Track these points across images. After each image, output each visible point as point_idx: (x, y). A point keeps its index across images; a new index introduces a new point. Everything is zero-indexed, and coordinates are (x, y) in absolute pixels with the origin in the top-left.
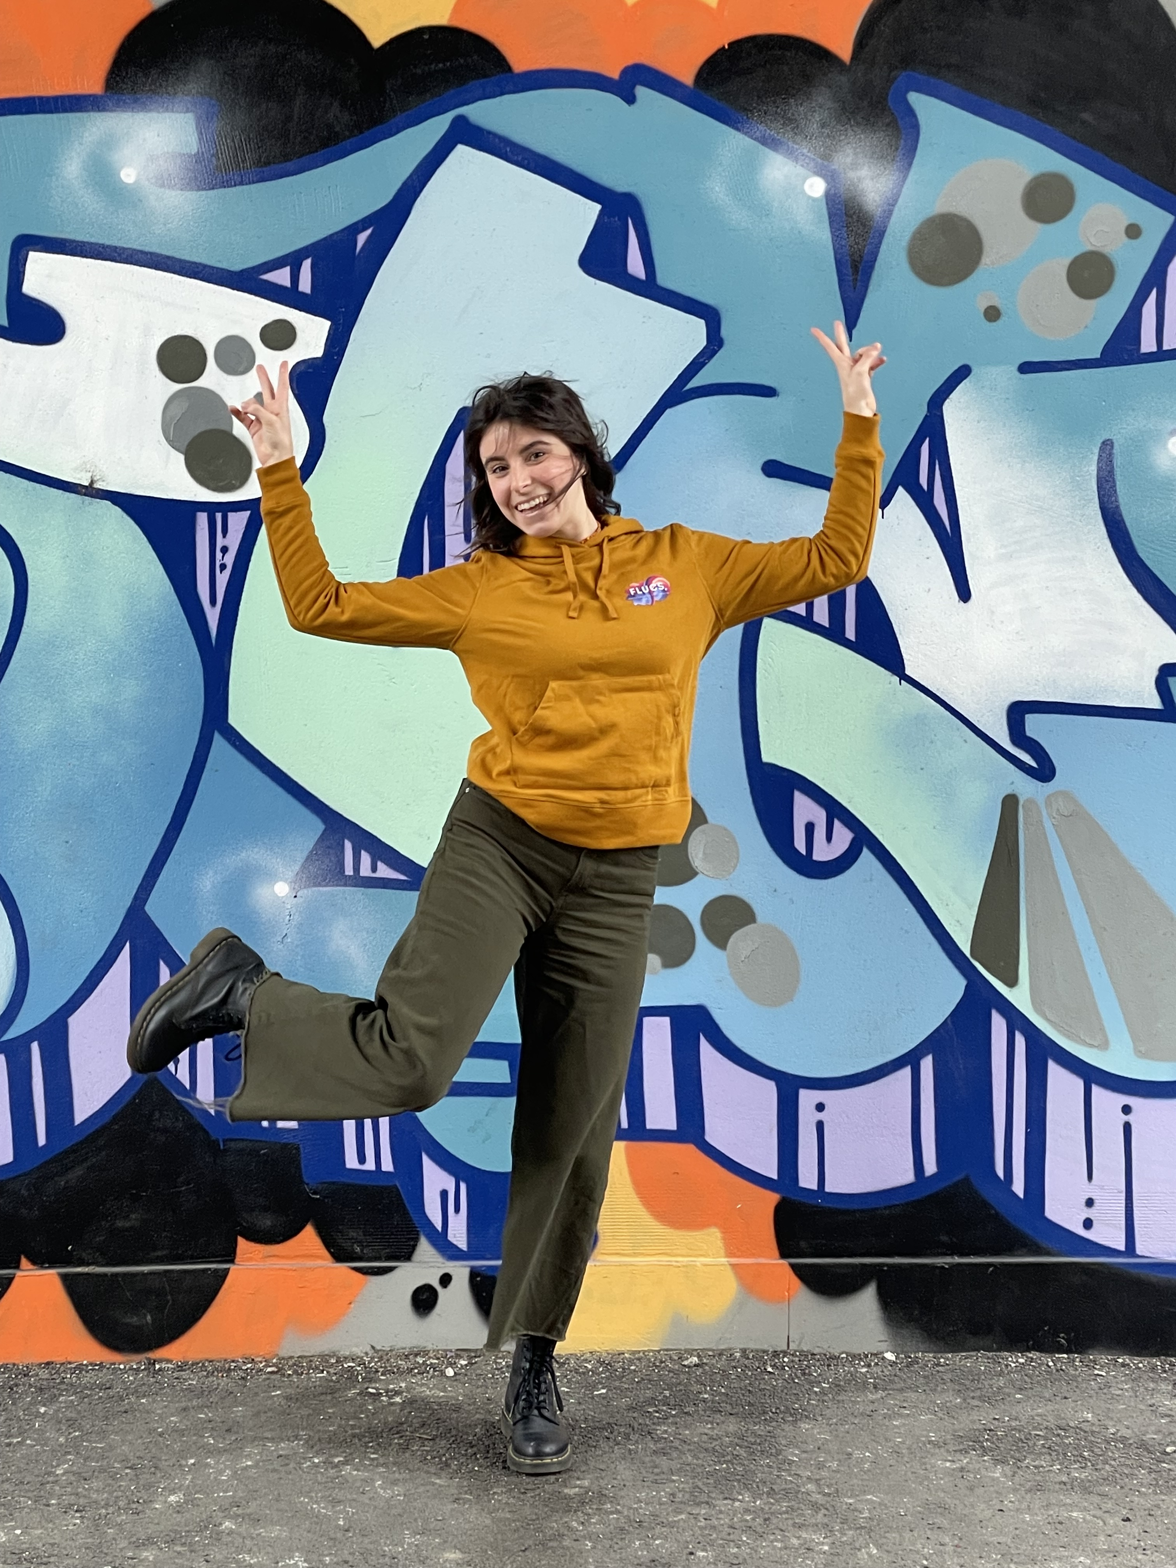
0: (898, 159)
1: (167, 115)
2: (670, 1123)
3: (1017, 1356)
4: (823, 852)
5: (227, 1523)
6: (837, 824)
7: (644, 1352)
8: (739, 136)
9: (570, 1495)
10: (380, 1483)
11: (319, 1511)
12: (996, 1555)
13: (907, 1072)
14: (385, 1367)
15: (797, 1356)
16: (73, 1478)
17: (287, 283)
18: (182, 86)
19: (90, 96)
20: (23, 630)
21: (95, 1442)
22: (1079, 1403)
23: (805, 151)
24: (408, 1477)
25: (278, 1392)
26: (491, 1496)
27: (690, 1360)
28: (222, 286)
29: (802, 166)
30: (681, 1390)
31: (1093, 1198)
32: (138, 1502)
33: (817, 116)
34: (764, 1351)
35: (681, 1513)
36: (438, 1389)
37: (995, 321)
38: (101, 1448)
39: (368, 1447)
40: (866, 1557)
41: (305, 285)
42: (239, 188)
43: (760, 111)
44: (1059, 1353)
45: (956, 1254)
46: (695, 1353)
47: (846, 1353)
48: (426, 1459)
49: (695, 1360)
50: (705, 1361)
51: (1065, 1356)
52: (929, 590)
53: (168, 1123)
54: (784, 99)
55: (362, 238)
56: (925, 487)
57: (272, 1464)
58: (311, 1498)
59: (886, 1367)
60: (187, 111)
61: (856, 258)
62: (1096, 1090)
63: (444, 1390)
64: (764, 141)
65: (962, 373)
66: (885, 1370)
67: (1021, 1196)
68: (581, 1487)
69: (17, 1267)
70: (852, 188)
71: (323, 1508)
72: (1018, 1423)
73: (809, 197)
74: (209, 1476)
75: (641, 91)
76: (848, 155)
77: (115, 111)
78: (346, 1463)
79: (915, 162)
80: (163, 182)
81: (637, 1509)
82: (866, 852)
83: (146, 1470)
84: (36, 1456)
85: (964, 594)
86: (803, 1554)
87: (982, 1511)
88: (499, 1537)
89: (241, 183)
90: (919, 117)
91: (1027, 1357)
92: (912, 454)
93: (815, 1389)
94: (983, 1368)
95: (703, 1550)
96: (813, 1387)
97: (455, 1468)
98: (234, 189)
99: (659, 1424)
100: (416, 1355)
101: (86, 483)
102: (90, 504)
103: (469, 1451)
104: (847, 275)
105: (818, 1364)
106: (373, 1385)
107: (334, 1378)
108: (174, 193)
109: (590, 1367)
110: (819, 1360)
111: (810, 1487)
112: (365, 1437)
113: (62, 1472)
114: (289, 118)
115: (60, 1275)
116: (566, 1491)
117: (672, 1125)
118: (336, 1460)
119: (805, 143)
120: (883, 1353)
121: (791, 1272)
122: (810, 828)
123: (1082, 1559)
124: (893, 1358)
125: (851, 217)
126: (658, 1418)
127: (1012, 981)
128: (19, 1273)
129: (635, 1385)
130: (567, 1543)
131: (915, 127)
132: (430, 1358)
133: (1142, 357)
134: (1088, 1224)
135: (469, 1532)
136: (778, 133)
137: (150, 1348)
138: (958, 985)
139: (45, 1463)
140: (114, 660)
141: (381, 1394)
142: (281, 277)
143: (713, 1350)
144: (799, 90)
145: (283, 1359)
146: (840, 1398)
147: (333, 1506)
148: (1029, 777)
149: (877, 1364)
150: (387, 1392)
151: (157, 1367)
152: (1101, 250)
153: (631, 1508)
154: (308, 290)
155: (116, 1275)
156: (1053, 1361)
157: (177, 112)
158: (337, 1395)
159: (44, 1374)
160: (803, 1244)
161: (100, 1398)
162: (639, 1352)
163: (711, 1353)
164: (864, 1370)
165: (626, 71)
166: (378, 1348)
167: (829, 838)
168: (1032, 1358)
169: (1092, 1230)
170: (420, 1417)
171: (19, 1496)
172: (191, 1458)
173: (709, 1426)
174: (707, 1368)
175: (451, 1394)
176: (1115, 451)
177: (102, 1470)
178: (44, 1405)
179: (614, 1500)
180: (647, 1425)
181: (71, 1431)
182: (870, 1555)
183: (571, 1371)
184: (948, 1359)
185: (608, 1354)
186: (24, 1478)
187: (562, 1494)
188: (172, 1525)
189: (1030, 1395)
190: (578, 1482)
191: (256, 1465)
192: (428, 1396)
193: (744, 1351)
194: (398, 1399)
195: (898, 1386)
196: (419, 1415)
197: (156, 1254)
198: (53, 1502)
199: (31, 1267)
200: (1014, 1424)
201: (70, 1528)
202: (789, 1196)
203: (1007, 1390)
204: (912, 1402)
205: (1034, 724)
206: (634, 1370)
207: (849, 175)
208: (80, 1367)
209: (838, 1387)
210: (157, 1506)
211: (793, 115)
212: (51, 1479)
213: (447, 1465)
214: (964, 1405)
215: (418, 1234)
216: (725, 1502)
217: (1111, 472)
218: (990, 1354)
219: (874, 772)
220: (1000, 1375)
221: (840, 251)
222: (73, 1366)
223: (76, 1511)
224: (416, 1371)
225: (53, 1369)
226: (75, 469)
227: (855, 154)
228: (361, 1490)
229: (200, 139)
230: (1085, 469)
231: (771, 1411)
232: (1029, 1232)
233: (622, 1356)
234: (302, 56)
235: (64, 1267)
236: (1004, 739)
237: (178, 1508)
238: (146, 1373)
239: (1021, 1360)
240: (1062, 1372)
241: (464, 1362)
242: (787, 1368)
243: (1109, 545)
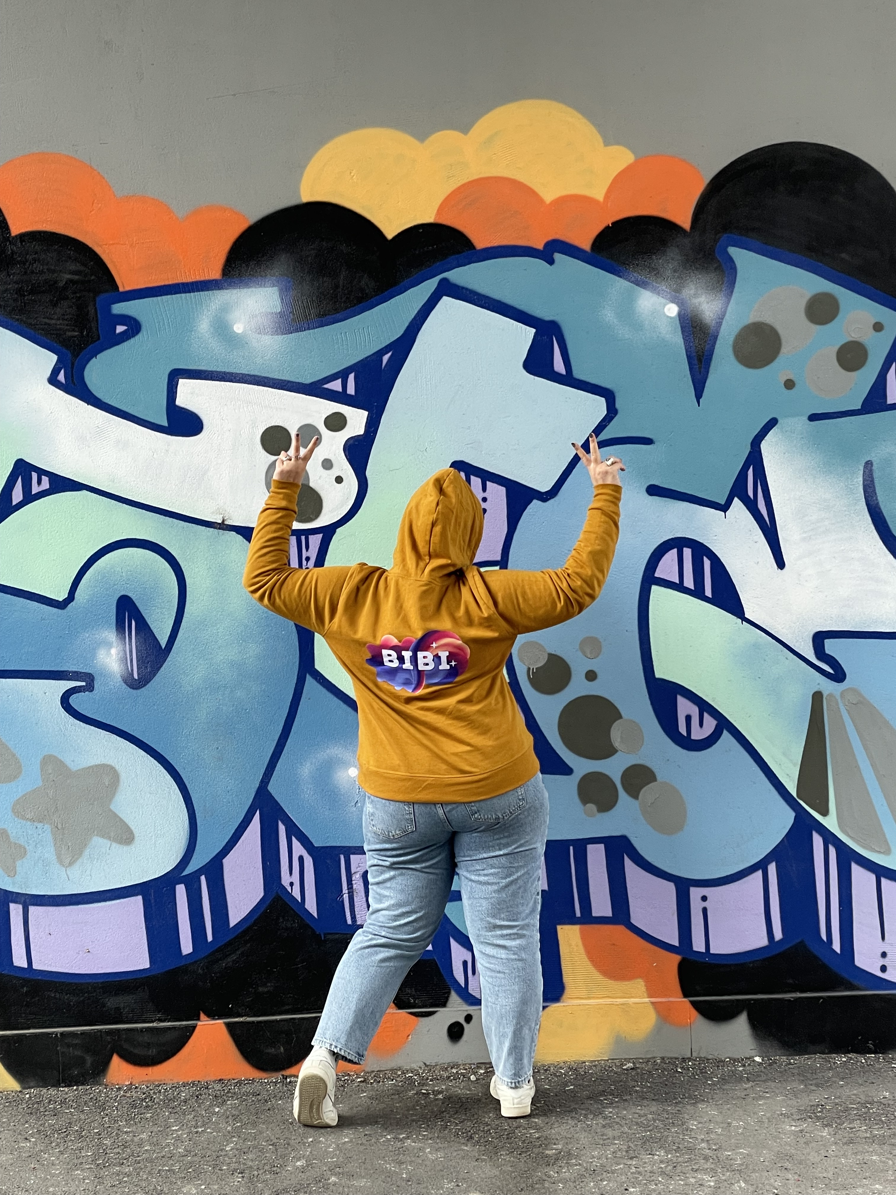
0: (724, 289)
1: (260, 289)
2: (608, 912)
3: (841, 1057)
4: (698, 734)
5: (333, 1178)
6: (706, 715)
7: (598, 1061)
8: (621, 280)
9: (549, 1155)
10: (429, 1150)
11: (390, 1169)
12: (822, 1185)
13: (759, 873)
14: (432, 1076)
15: (697, 1061)
16: (237, 1153)
17: (340, 389)
18: (269, 271)
19: (213, 280)
20: (185, 615)
21: (251, 1129)
22: (881, 1086)
23: (664, 288)
24: (447, 1145)
25: (365, 1094)
26: (499, 1157)
27: (628, 1065)
28: (299, 393)
29: (663, 297)
30: (622, 1085)
31: (886, 951)
32: (277, 1166)
33: (670, 265)
34: (676, 1058)
35: (619, 1164)
36: (466, 1089)
37: (791, 389)
38: (254, 1133)
39: (421, 1128)
40: (738, 1189)
41: (351, 390)
42: (307, 332)
43: (634, 264)
44: (868, 1054)
45: (797, 991)
46: (631, 1061)
47: (729, 1058)
48: (458, 1134)
49: (631, 1065)
50: (637, 1066)
51: (873, 1055)
52: (758, 562)
53: (289, 925)
54: (649, 256)
55: (386, 358)
56: (752, 497)
57: (361, 1140)
58: (386, 1161)
59: (756, 1066)
60: (273, 286)
61: (700, 353)
62: (884, 881)
63: (470, 1090)
64: (637, 283)
65: (772, 423)
66: (755, 1068)
67: (839, 951)
68: (557, 1150)
69: (198, 1019)
70: (695, 309)
71: (393, 1167)
72: (840, 1100)
73: (668, 317)
74: (322, 1149)
75: (557, 256)
76: (691, 289)
77: (229, 289)
78: (408, 1138)
79: (736, 290)
80: (260, 331)
81: (592, 1162)
82: (725, 732)
83: (282, 1147)
84: (214, 1139)
85: (781, 564)
86: (698, 1187)
87: (814, 1157)
88: (504, 1183)
89: (309, 329)
90: (736, 263)
91: (848, 1057)
92: (742, 476)
93: (709, 1082)
94: (818, 1065)
95: (633, 1188)
96: (707, 1080)
97: (477, 1139)
98: (304, 333)
99: (607, 1108)
100: (452, 1068)
101: (220, 522)
102: (223, 534)
103: (486, 1128)
104: (695, 365)
105: (711, 1065)
106: (425, 1088)
107: (400, 1084)
108: (267, 337)
109: (563, 1072)
110: (711, 1063)
111: (703, 1145)
112: (419, 1121)
113: (230, 1149)
114: (337, 287)
115: (226, 1024)
116: (547, 1152)
117: (609, 913)
118: (401, 1137)
119: (663, 283)
120: (753, 1057)
121: (691, 1006)
122: (688, 718)
123: (877, 1186)
124: (760, 1061)
125: (696, 328)
126: (607, 1103)
127: (825, 812)
128: (199, 1023)
129: (592, 1083)
130: (547, 1185)
131: (733, 269)
132: (461, 1069)
133: (888, 406)
134: (884, 969)
135: (485, 1180)
136: (646, 278)
137: (283, 1068)
138: (788, 817)
139: (219, 1143)
140: (242, 632)
141: (430, 1093)
142: (336, 386)
143: (642, 1059)
144: (659, 250)
145: (368, 1073)
146: (724, 1087)
147: (399, 1166)
148: (829, 680)
149: (749, 1065)
150: (433, 1092)
151: (288, 1080)
152: (858, 340)
153: (588, 1162)
154: (353, 393)
155: (260, 1022)
156: (865, 1059)
157: (267, 287)
158: (401, 1095)
159: (218, 1087)
160: (698, 988)
161: (253, 1101)
162: (595, 1061)
163: (641, 1061)
164: (741, 1069)
165: (548, 244)
166: (428, 1064)
167: (701, 724)
168: (851, 1058)
169: (887, 972)
170: (455, 1107)
171: (204, 1165)
172: (310, 1137)
173: (639, 1108)
174: (639, 1070)
175: (474, 1092)
176: (873, 468)
177: (255, 1147)
178: (218, 1107)
179: (577, 1157)
180: (599, 1109)
181: (235, 1122)
182: (740, 1187)
183: (551, 1075)
184: (796, 1060)
185: (575, 1063)
186: (206, 1153)
187: (545, 1154)
188: (298, 1181)
189: (849, 1082)
190: (555, 1146)
191: (351, 1141)
192: (460, 1094)
193: (663, 1058)
194: (440, 1096)
195: (764, 1079)
196: (454, 1106)
197: (285, 1008)
198: (225, 1168)
199: (208, 1019)
200: (837, 1101)
201: (235, 1184)
202: (686, 957)
203: (834, 1079)
204: (772, 1089)
205: (831, 646)
206: (592, 1073)
207: (692, 301)
208: (240, 1082)
209: (724, 1080)
210: (289, 1169)
211: (655, 265)
212: (223, 1153)
213: (471, 1138)
214: (805, 1090)
215: (450, 990)
216: (649, 1156)
217: (872, 481)
218: (823, 1056)
219: (729, 681)
220: (830, 1070)
221: (689, 350)
222: (236, 1081)
223: (239, 1173)
224: (452, 1078)
225: (223, 1083)
226: (213, 513)
227: (696, 288)
228: (417, 1155)
229: (282, 303)
230: (855, 480)
231: (680, 1097)
232: (845, 975)
233: (584, 1064)
234: (344, 248)
235: (228, 1018)
236: (811, 656)
237: (302, 1170)
238: (281, 1084)
239: (844, 1059)
240: (870, 1066)
241: (482, 1071)
242: (690, 1069)
243: (873, 528)
